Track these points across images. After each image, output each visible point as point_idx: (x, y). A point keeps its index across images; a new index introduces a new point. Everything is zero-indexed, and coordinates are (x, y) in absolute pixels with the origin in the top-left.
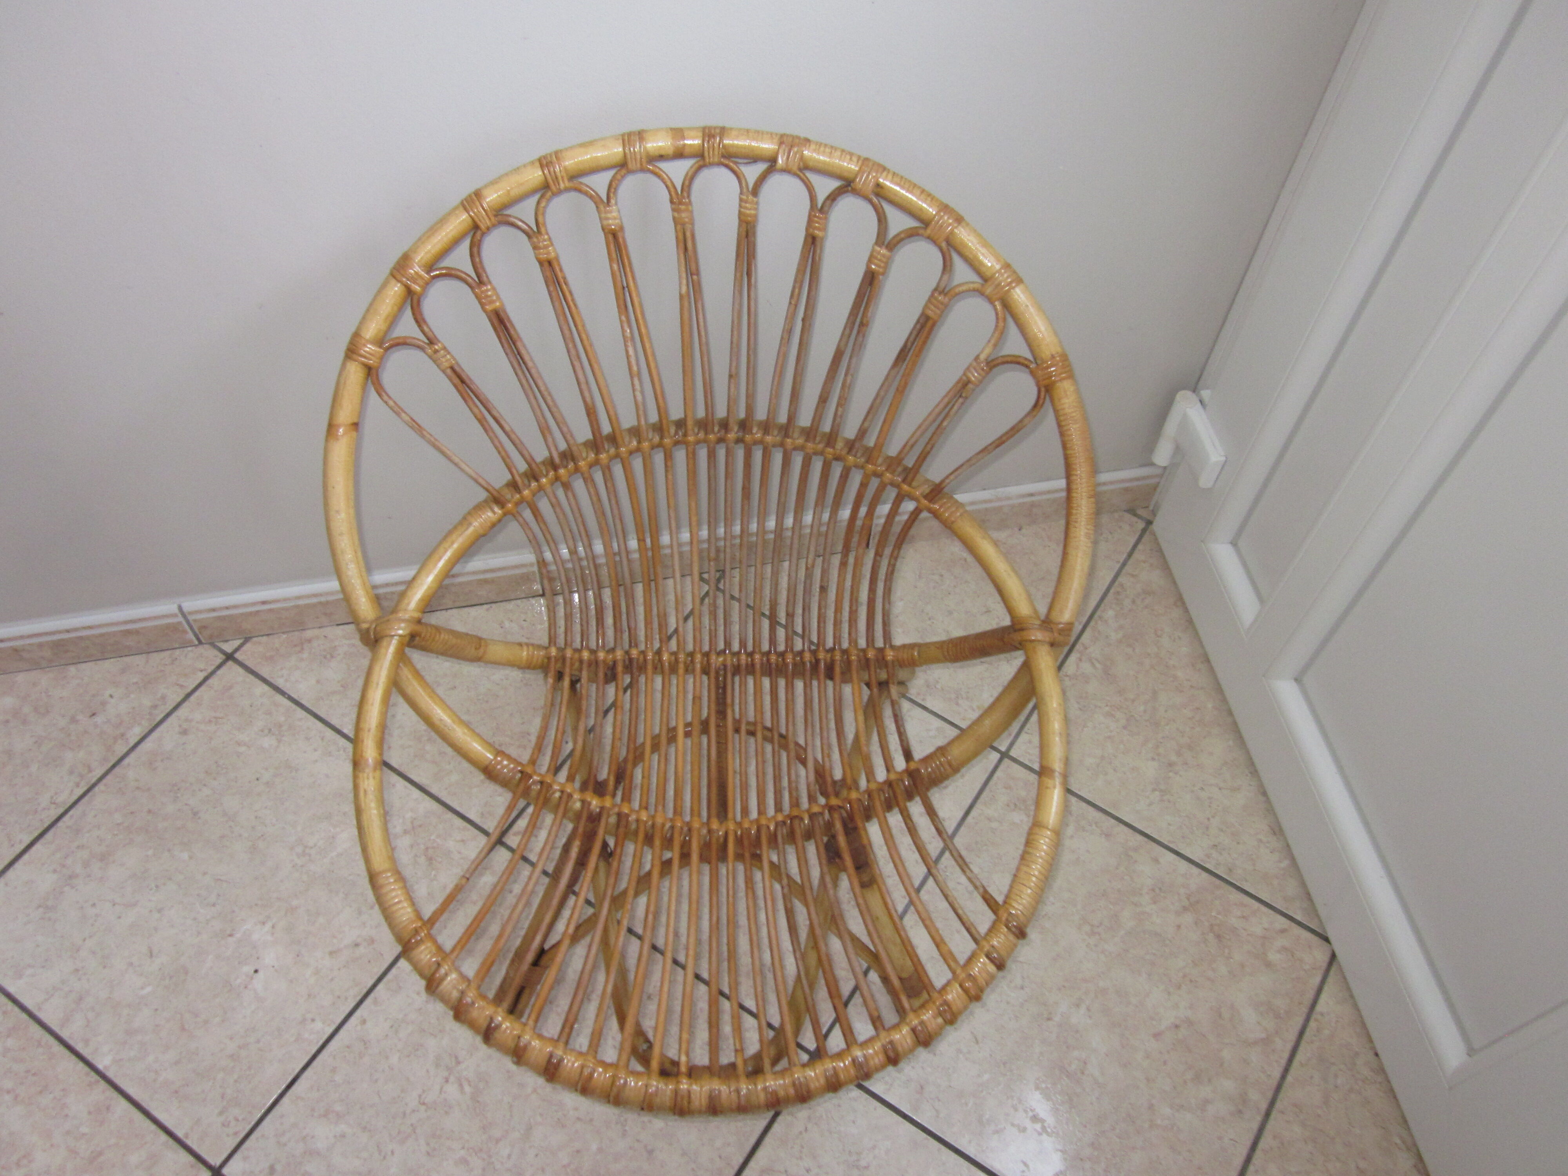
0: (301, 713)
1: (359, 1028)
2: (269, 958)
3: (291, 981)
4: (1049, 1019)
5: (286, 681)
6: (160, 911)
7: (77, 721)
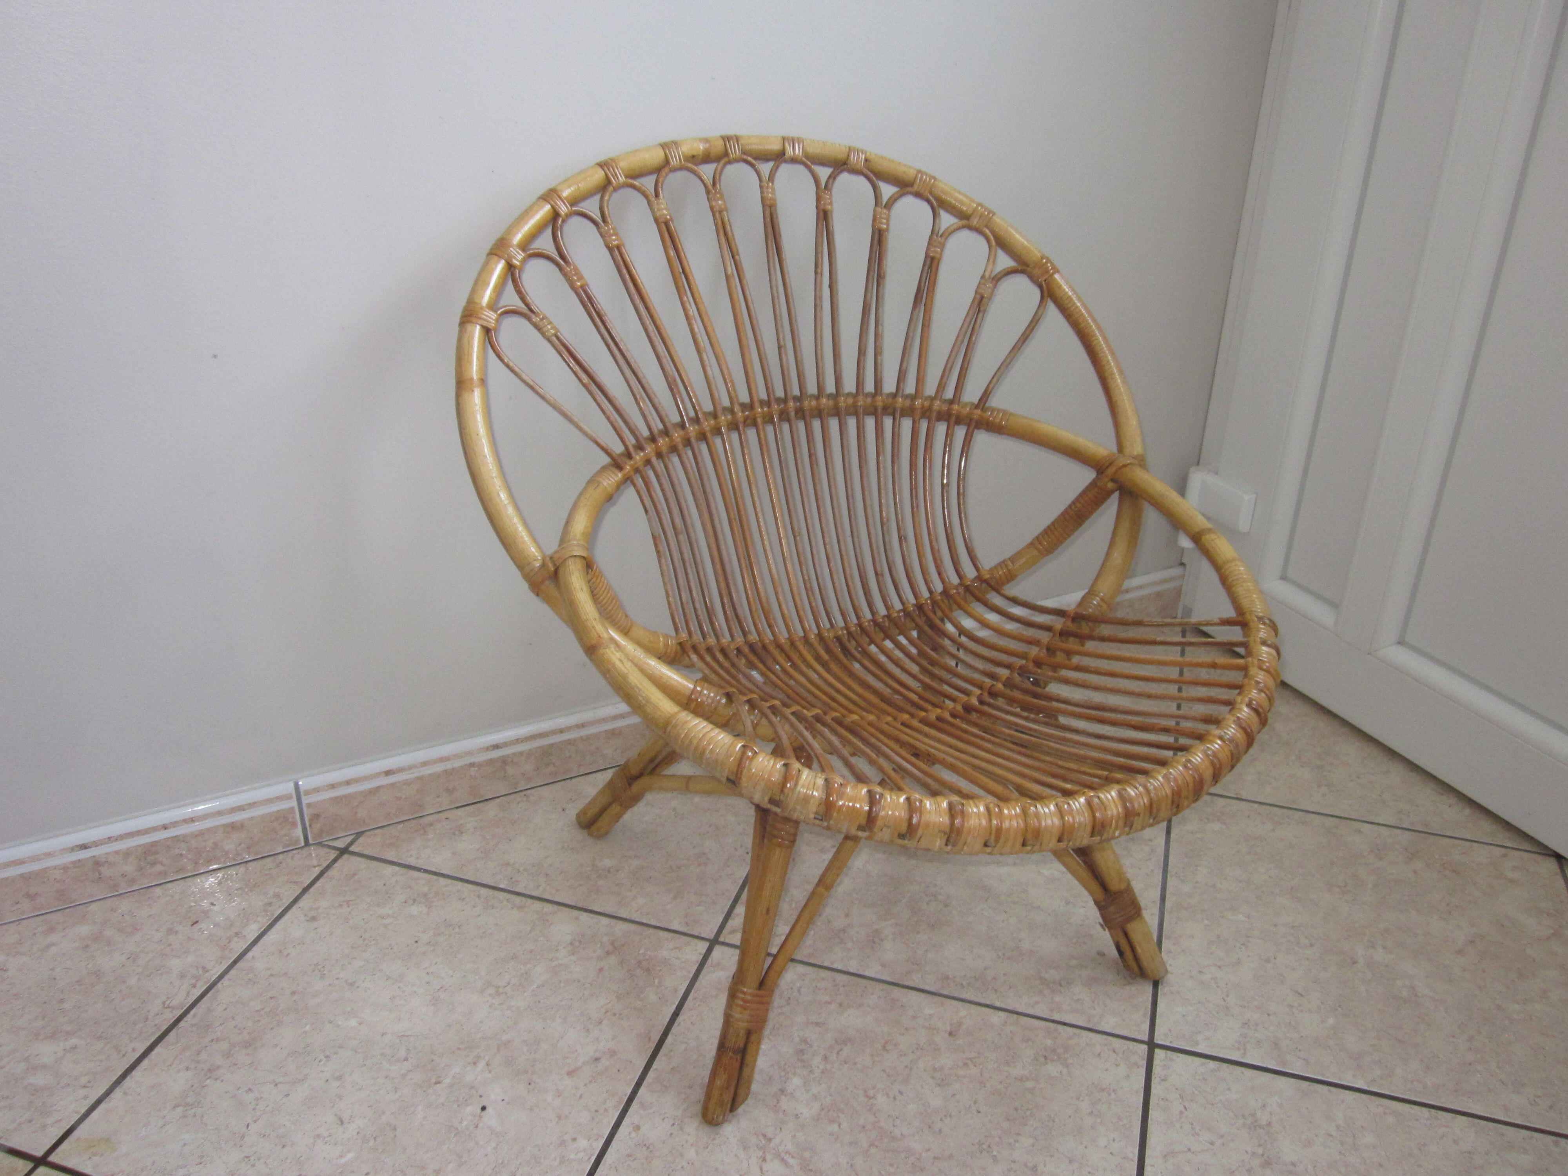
0: (442, 881)
1: (633, 1135)
2: (494, 1094)
3: (531, 1109)
4: (1354, 963)
5: (418, 858)
6: (339, 1078)
7: (176, 933)
